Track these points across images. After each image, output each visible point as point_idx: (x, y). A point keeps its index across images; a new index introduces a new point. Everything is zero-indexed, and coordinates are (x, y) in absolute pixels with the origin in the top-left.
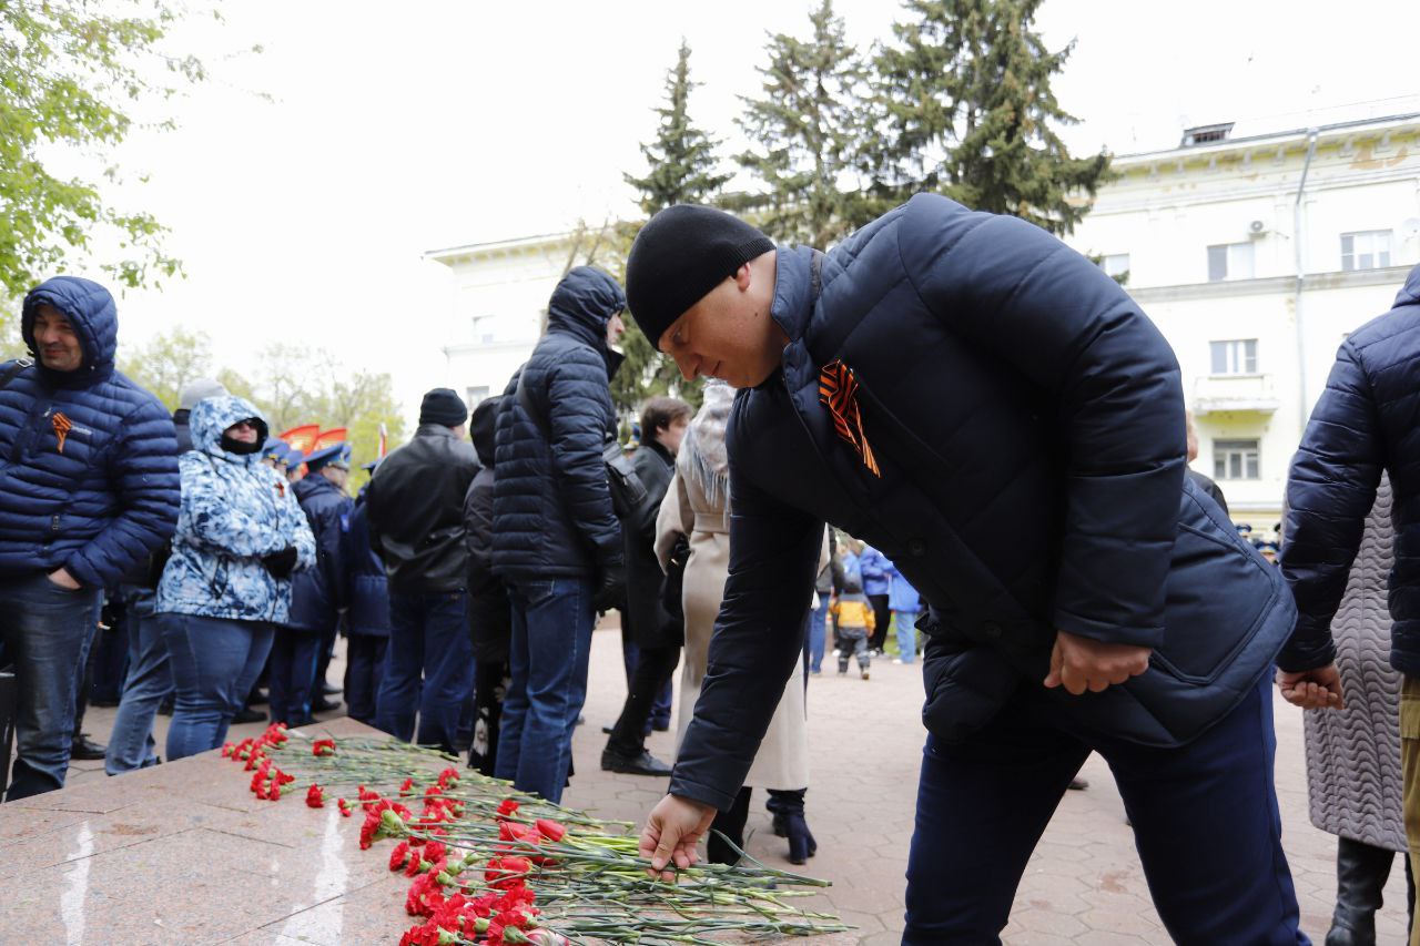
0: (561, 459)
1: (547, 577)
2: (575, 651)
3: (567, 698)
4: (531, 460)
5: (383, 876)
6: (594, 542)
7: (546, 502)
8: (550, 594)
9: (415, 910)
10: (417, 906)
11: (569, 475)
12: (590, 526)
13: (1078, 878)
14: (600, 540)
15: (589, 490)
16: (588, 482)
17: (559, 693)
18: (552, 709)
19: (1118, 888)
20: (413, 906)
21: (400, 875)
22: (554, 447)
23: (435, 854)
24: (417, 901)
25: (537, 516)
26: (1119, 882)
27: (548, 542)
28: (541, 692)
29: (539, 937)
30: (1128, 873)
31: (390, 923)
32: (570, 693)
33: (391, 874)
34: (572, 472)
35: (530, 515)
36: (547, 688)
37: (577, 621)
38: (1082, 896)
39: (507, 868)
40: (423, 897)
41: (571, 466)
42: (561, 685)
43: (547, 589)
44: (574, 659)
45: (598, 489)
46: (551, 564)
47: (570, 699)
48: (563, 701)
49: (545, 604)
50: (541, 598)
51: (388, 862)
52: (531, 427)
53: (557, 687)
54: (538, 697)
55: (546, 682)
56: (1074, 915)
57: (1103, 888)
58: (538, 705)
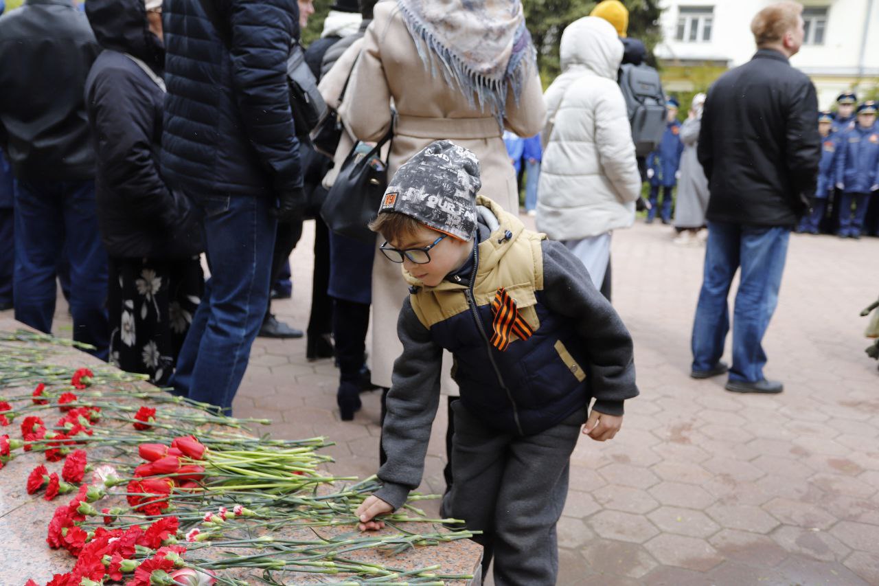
0: (240, 75)
1: (222, 193)
2: (255, 265)
3: (247, 308)
4: (206, 64)
5: (20, 501)
6: (272, 168)
7: (222, 116)
8: (226, 209)
9: (57, 545)
10: (59, 541)
11: (248, 95)
12: (269, 150)
13: (651, 431)
14: (279, 166)
15: (270, 112)
16: (268, 104)
17: (239, 304)
18: (232, 318)
19: (684, 440)
20: (55, 541)
21: (40, 499)
22: (233, 58)
23: (75, 476)
24: (59, 536)
25: (211, 128)
26: (685, 434)
27: (222, 157)
28: (222, 301)
29: (186, 578)
30: (690, 425)
31: (31, 561)
32: (250, 303)
33: (30, 498)
34: (252, 92)
35: (204, 126)
36: (228, 298)
37: (255, 236)
38: (654, 448)
39: (149, 491)
40: (65, 531)
41: (251, 85)
42: (241, 296)
43: (223, 204)
44: (254, 272)
45: (279, 111)
46: (225, 182)
47: (250, 310)
48: (242, 311)
49: (221, 220)
50: (217, 213)
51: (25, 484)
52: (207, 25)
53: (236, 298)
54: (218, 306)
55: (227, 292)
56: (648, 467)
57: (672, 440)
58: (219, 314)
